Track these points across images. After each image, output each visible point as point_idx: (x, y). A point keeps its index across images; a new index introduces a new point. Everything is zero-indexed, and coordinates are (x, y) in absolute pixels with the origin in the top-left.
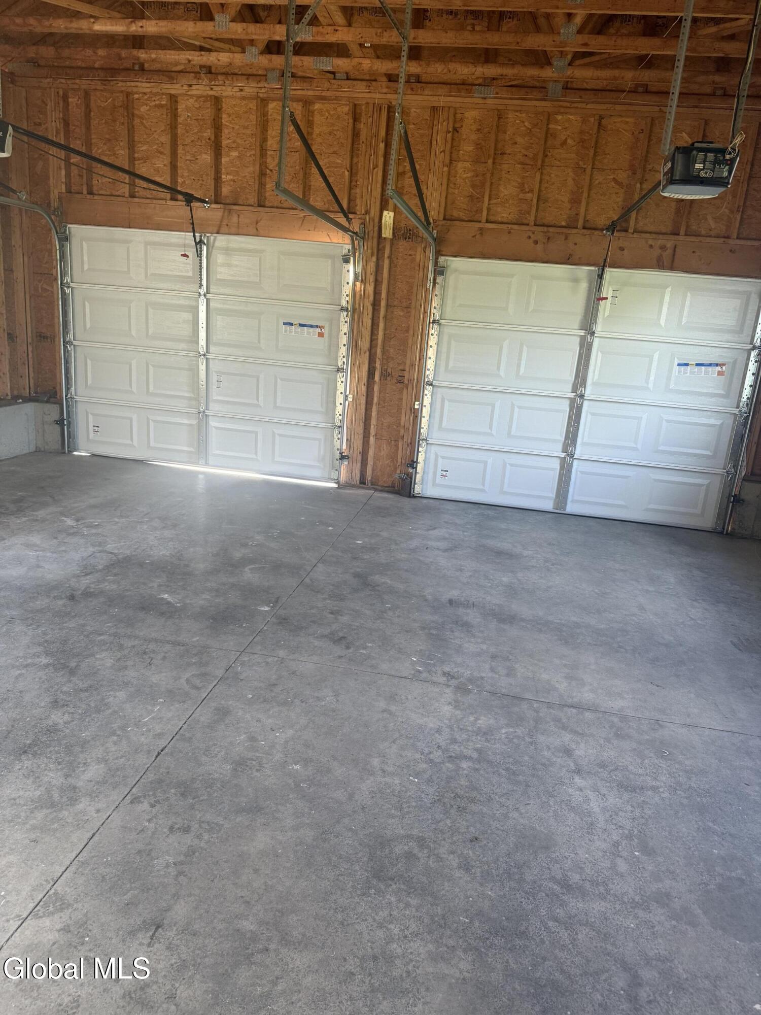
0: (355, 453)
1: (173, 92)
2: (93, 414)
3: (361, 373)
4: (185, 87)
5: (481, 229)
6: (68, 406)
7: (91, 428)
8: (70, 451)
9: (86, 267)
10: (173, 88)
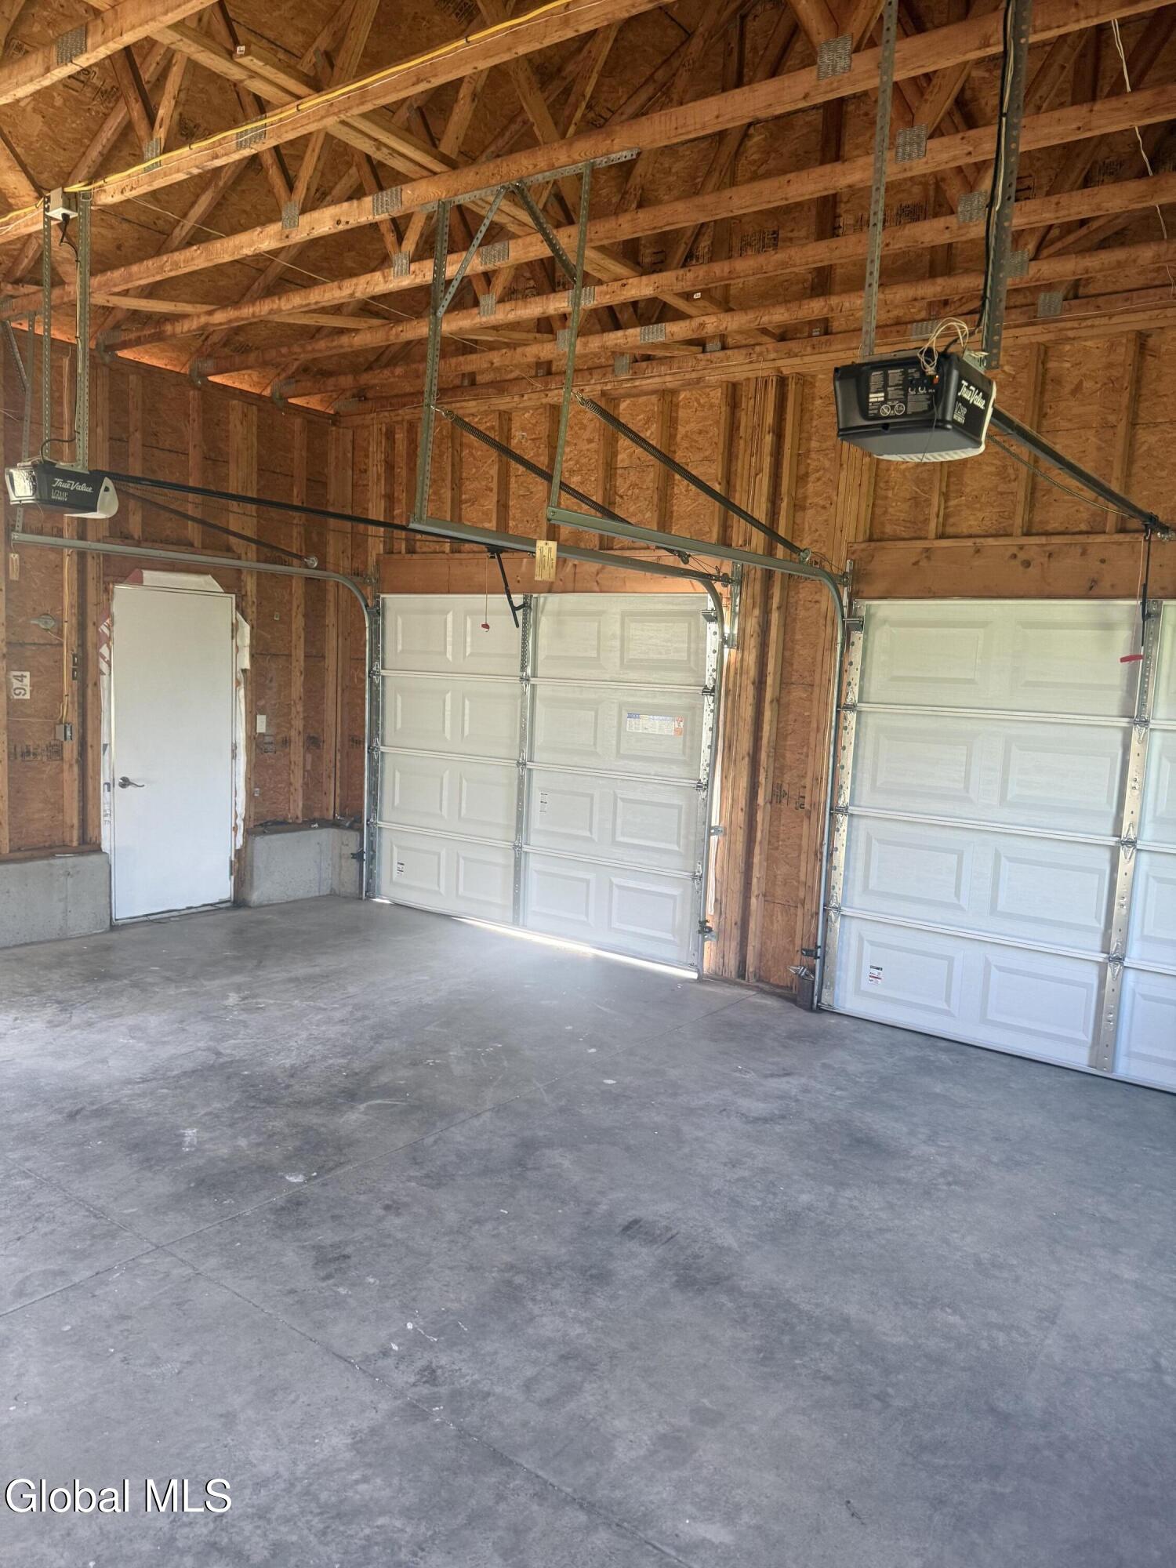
0: (729, 922)
1: (502, 408)
2: (399, 847)
3: (736, 792)
4: (516, 399)
5: (927, 550)
6: (371, 835)
7: (395, 866)
8: (368, 897)
9: (400, 647)
10: (503, 403)
